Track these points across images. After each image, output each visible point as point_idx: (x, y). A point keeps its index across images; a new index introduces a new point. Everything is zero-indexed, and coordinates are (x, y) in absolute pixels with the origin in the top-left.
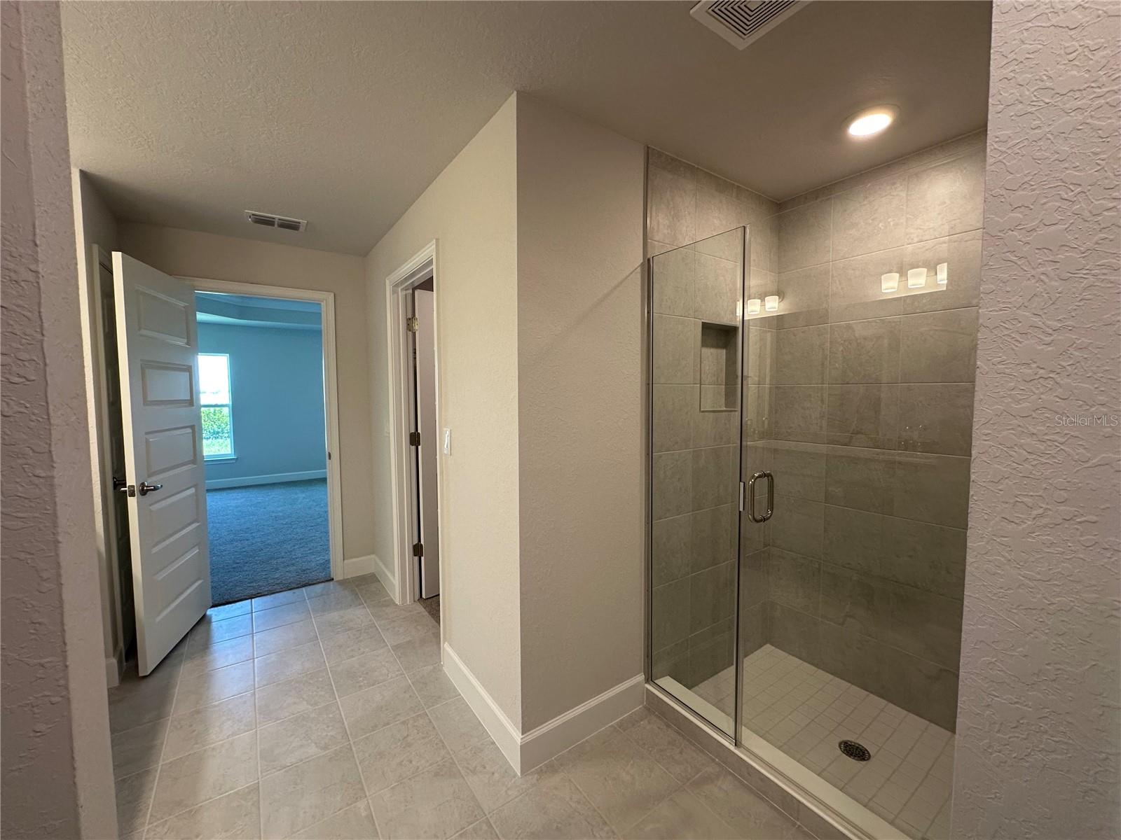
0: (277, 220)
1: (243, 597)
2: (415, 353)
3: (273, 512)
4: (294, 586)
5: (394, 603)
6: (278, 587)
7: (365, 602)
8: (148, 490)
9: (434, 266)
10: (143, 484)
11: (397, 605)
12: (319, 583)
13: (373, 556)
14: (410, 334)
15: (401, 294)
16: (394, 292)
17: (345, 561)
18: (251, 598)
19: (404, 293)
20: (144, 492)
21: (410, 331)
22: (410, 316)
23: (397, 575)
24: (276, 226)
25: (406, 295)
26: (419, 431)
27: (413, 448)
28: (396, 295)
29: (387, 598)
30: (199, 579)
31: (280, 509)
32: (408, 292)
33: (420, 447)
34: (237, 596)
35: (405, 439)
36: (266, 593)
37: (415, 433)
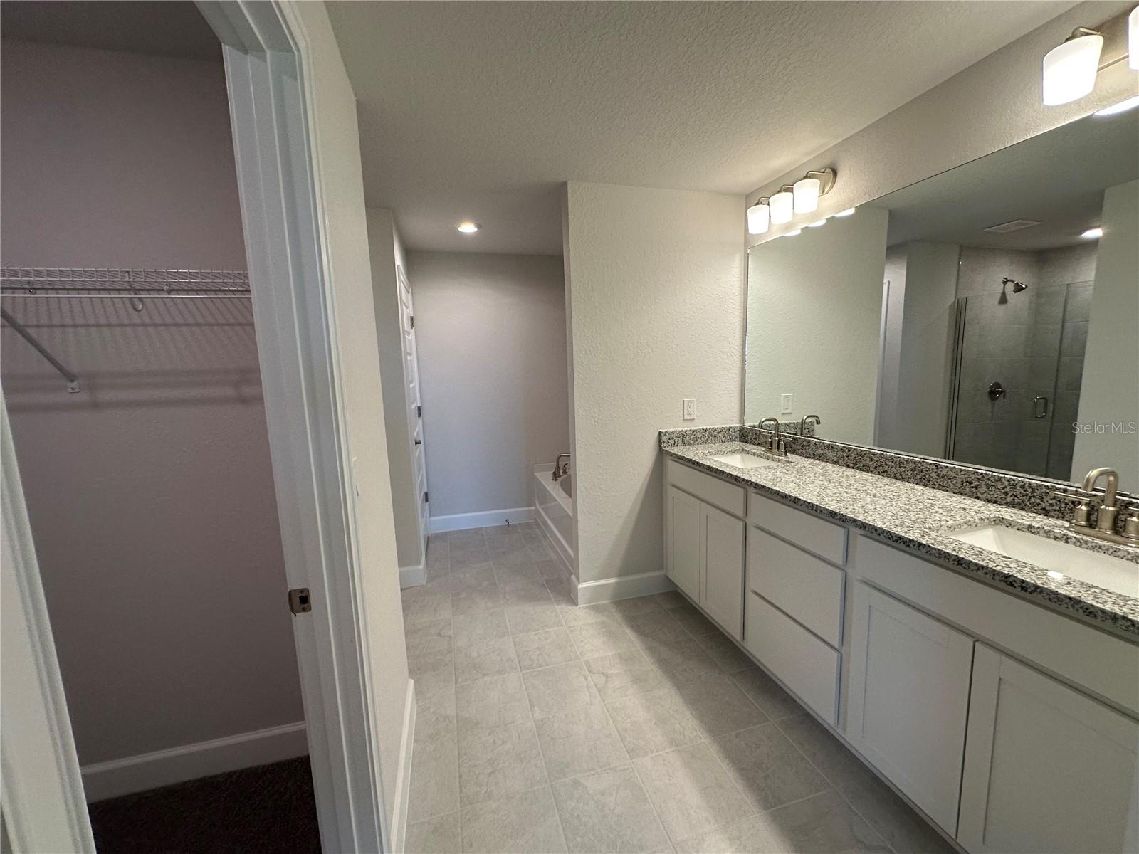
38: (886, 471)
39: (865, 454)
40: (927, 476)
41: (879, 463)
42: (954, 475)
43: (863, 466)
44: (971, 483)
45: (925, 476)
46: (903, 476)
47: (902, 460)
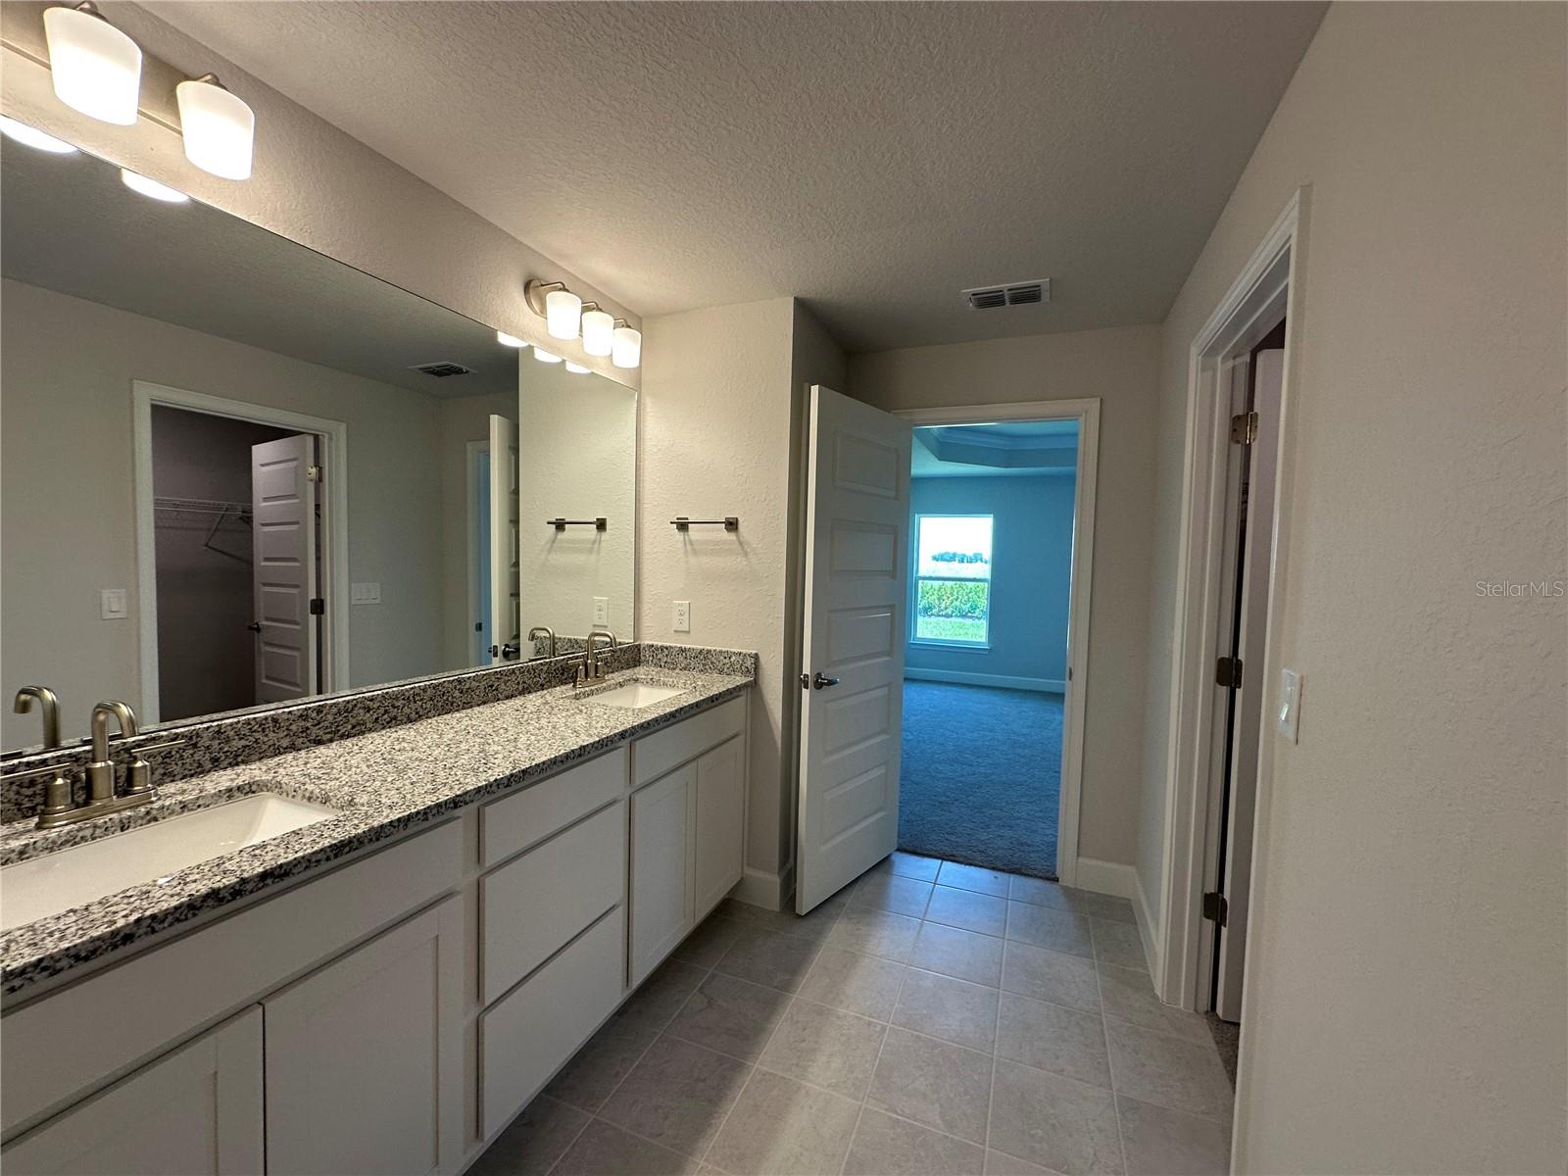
0: (1006, 293)
1: (933, 853)
2: (1245, 492)
3: (1014, 733)
4: (999, 865)
5: (1153, 989)
6: (979, 857)
7: (1098, 956)
8: (822, 684)
9: (1291, 279)
10: (819, 675)
11: (1155, 997)
12: (1036, 876)
13: (1131, 870)
14: (1237, 449)
15: (1221, 367)
16: (1207, 367)
17: (1081, 860)
18: (943, 859)
19: (1230, 363)
20: (818, 685)
21: (1238, 442)
22: (1240, 411)
23: (1162, 930)
24: (1008, 304)
25: (1234, 368)
26: (1242, 656)
27: (1224, 691)
28: (1210, 373)
29: (1140, 970)
30: (881, 809)
31: (1024, 731)
32: (1239, 360)
33: (1239, 692)
34: (928, 847)
35: (1205, 671)
36: (961, 859)
37: (1230, 660)
38: (395, 718)
39: (355, 705)
40: (450, 699)
41: (382, 710)
42: (477, 684)
43: (353, 727)
44: (492, 686)
45: (447, 700)
46: (421, 713)
47: (417, 691)
